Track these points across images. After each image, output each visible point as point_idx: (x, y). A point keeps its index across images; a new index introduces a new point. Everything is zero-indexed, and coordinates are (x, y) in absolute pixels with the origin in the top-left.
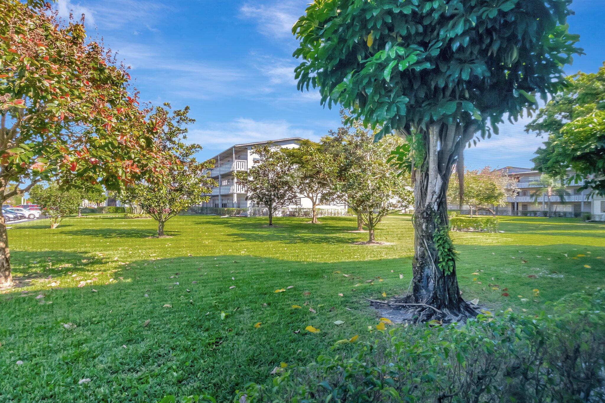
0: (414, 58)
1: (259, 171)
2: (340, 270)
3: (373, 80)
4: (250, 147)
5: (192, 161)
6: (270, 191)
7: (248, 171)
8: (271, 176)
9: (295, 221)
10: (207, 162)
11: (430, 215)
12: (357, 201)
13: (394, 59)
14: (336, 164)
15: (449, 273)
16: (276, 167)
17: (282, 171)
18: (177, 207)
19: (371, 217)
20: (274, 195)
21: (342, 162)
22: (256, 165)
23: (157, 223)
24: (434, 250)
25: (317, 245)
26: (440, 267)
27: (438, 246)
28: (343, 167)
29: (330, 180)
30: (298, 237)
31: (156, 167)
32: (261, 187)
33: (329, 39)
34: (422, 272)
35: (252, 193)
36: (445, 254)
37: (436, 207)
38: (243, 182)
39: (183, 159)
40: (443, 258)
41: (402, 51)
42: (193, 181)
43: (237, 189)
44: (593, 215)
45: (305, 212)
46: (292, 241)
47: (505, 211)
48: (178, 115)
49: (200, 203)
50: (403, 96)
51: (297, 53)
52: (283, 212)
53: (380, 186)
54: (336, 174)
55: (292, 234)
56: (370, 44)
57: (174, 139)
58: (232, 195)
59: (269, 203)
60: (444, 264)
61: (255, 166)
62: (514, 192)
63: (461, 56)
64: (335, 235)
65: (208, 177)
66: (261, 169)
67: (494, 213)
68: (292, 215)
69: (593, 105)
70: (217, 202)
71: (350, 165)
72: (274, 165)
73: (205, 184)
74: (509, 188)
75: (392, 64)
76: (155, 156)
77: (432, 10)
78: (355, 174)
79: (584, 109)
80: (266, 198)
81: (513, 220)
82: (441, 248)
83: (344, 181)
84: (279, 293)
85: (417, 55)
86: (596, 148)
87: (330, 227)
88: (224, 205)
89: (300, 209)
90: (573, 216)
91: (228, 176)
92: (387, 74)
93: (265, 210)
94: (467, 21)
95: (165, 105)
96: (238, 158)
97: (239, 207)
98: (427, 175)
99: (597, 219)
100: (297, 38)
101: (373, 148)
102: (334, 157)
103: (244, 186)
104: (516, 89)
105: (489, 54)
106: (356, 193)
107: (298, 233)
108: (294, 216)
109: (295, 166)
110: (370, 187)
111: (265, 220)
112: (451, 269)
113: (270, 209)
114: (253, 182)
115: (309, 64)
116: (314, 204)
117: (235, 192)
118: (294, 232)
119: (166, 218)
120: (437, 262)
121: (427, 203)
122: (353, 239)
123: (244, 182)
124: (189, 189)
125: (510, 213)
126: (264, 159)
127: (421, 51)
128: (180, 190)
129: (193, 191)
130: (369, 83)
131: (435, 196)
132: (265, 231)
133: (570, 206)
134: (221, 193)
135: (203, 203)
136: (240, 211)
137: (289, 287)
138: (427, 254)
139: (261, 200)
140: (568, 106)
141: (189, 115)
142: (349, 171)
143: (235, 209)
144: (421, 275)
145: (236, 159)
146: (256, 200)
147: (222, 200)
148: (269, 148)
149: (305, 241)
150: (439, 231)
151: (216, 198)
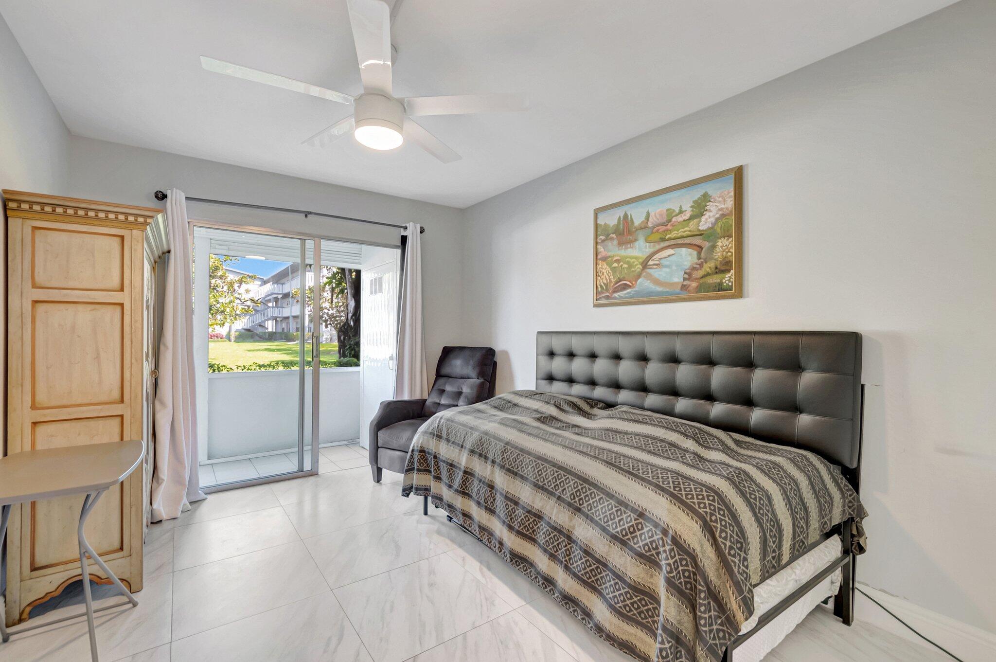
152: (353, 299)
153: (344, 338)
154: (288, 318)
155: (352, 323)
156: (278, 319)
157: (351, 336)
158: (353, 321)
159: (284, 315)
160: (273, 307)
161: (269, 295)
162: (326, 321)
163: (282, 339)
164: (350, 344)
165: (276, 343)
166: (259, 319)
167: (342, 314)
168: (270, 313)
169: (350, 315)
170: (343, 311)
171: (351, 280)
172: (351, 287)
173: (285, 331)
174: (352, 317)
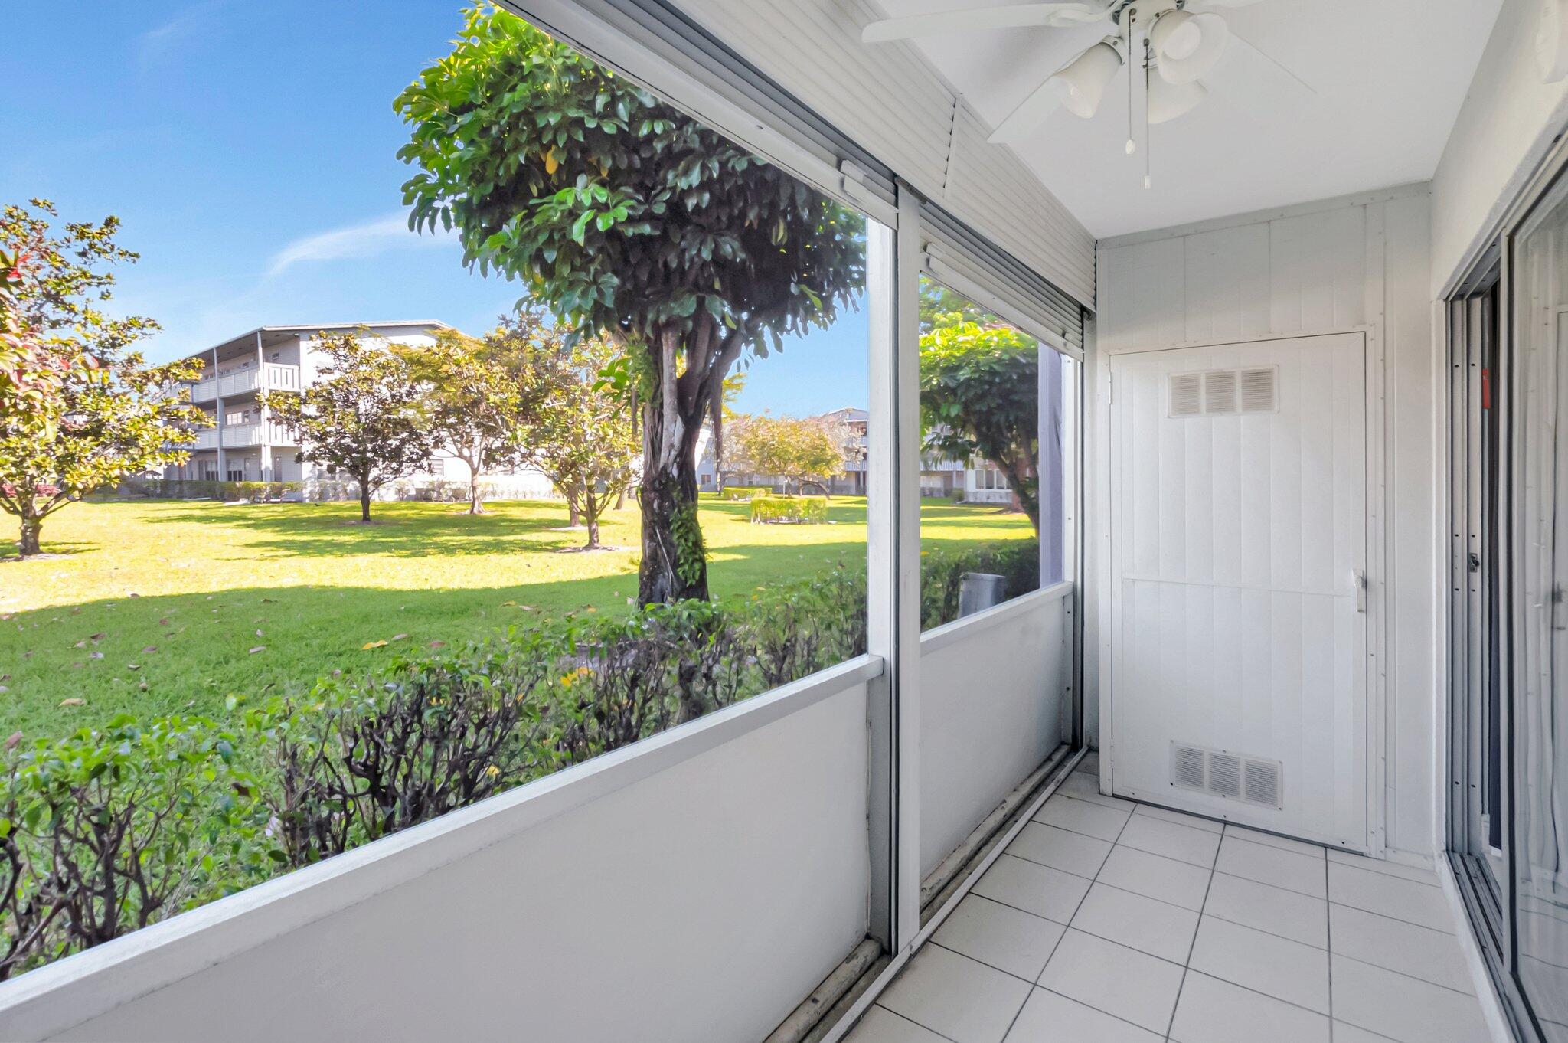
0: (622, 212)
1: (330, 393)
2: (516, 599)
3: (556, 236)
4: (306, 335)
5: (130, 361)
6: (364, 442)
7: (303, 394)
8: (364, 405)
9: (430, 509)
10: (178, 366)
11: (665, 485)
12: (561, 465)
13: (590, 208)
14: (514, 386)
15: (694, 583)
16: (376, 386)
17: (393, 396)
18: (84, 475)
19: (592, 496)
20: (374, 450)
21: (527, 384)
22: (325, 379)
23: (17, 520)
24: (672, 545)
25: (475, 558)
26: (680, 573)
27: (678, 538)
28: (529, 393)
29: (502, 419)
30: (435, 543)
31: (21, 373)
32: (338, 432)
33: (472, 142)
34: (652, 584)
35: (316, 444)
36: (688, 551)
37: (675, 472)
38: (287, 419)
39: (103, 353)
40: (685, 558)
41: (603, 196)
42: (133, 411)
43: (268, 435)
44: (967, 492)
45: (454, 491)
46: (420, 551)
47: (845, 487)
48: (82, 236)
49: (156, 467)
50: (609, 274)
51: (407, 153)
52: (399, 491)
53: (606, 435)
54: (515, 409)
55: (418, 538)
56: (551, 167)
57: (67, 299)
58: (257, 449)
59: (360, 469)
60: (686, 567)
61: (318, 380)
62: (858, 452)
63: (703, 221)
64: (519, 537)
65: (183, 403)
66: (336, 388)
67: (828, 490)
68: (424, 496)
69: (959, 315)
70: (211, 468)
71: (545, 390)
72: (372, 380)
73: (174, 419)
74: (850, 446)
75: (586, 216)
76: (20, 345)
77: (652, 135)
78: (553, 408)
79: (947, 320)
80: (352, 458)
81: (855, 503)
82: (683, 541)
83: (533, 422)
84: (373, 651)
85: (631, 207)
86: (939, 384)
87: (511, 521)
88: (234, 476)
89: (442, 485)
90: (942, 495)
91: (246, 402)
92: (578, 233)
93: (353, 485)
94: (704, 167)
95: (35, 203)
96: (274, 358)
97: (278, 478)
98: (661, 416)
99: (971, 500)
100: (406, 121)
101: (592, 360)
102: (509, 371)
103: (291, 427)
104: (796, 284)
105: (747, 225)
106: (559, 448)
107: (435, 535)
108: (428, 499)
109: (427, 386)
110: (588, 438)
111: (352, 508)
112: (698, 574)
113: (364, 483)
114: (316, 418)
115: (433, 179)
116: (475, 472)
117: (267, 443)
118: (422, 534)
119: (45, 508)
120: (675, 565)
121: (661, 465)
122: (556, 543)
123: (292, 418)
124: (123, 430)
125: (853, 490)
126: (346, 365)
127: (639, 201)
128: (95, 431)
129: (136, 438)
130: (550, 241)
131: (673, 453)
132: (349, 535)
133: (938, 477)
134: (226, 445)
135: (170, 466)
136: (281, 488)
137: (397, 637)
138: (659, 552)
139: (340, 462)
140: (929, 311)
141: (119, 238)
142: (543, 402)
143: (265, 485)
144: (651, 589)
145: (266, 359)
146: (325, 463)
147: (228, 463)
148: (357, 341)
149: (448, 550)
150: (680, 512)
151: (210, 457)
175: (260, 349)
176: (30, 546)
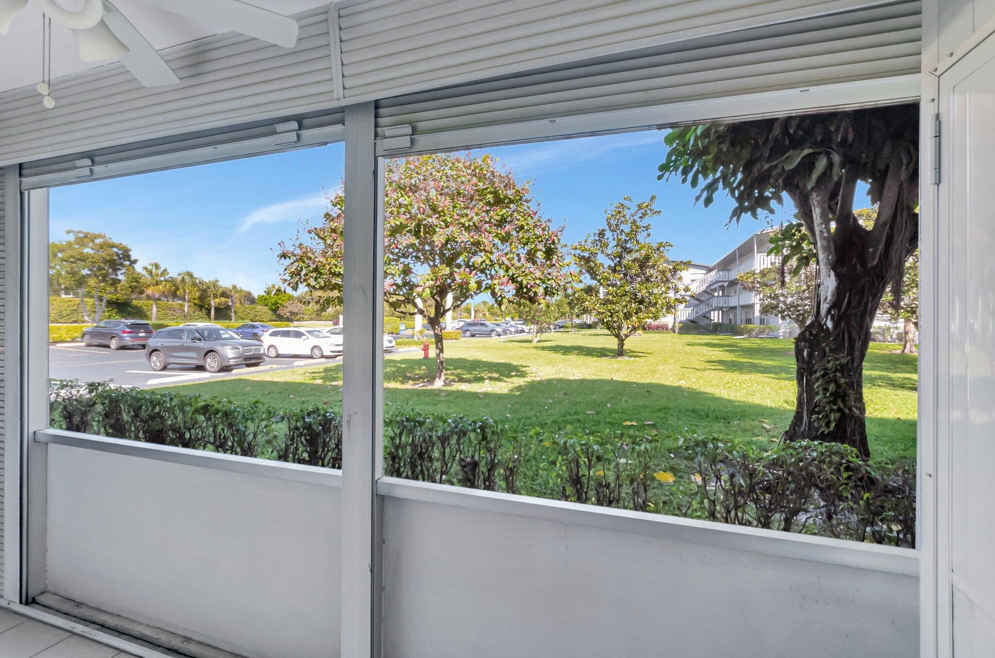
11: (815, 336)
15: (826, 432)
23: (615, 339)
38: (754, 287)
40: (823, 407)
58: (751, 306)
60: (821, 416)
103: (757, 292)
114: (769, 286)
120: (811, 411)
131: (827, 306)
134: (741, 303)
141: (655, 207)
145: (759, 252)
147: (746, 313)
152: (832, 273)
153: (810, 355)
154: (735, 308)
155: (830, 324)
156: (724, 309)
157: (827, 350)
158: (832, 319)
159: (731, 305)
160: (718, 296)
161: (714, 284)
162: (782, 312)
163: (728, 332)
164: (825, 369)
165: (721, 337)
166: (703, 309)
167: (806, 302)
168: (714, 303)
169: (824, 307)
170: (807, 298)
171: (826, 235)
172: (826, 249)
173: (733, 323)
174: (829, 311)
175: (755, 246)
176: (620, 352)
